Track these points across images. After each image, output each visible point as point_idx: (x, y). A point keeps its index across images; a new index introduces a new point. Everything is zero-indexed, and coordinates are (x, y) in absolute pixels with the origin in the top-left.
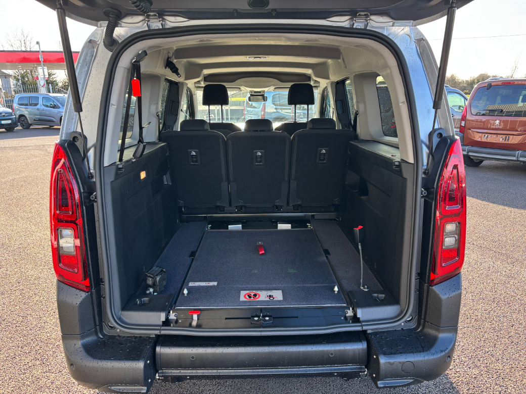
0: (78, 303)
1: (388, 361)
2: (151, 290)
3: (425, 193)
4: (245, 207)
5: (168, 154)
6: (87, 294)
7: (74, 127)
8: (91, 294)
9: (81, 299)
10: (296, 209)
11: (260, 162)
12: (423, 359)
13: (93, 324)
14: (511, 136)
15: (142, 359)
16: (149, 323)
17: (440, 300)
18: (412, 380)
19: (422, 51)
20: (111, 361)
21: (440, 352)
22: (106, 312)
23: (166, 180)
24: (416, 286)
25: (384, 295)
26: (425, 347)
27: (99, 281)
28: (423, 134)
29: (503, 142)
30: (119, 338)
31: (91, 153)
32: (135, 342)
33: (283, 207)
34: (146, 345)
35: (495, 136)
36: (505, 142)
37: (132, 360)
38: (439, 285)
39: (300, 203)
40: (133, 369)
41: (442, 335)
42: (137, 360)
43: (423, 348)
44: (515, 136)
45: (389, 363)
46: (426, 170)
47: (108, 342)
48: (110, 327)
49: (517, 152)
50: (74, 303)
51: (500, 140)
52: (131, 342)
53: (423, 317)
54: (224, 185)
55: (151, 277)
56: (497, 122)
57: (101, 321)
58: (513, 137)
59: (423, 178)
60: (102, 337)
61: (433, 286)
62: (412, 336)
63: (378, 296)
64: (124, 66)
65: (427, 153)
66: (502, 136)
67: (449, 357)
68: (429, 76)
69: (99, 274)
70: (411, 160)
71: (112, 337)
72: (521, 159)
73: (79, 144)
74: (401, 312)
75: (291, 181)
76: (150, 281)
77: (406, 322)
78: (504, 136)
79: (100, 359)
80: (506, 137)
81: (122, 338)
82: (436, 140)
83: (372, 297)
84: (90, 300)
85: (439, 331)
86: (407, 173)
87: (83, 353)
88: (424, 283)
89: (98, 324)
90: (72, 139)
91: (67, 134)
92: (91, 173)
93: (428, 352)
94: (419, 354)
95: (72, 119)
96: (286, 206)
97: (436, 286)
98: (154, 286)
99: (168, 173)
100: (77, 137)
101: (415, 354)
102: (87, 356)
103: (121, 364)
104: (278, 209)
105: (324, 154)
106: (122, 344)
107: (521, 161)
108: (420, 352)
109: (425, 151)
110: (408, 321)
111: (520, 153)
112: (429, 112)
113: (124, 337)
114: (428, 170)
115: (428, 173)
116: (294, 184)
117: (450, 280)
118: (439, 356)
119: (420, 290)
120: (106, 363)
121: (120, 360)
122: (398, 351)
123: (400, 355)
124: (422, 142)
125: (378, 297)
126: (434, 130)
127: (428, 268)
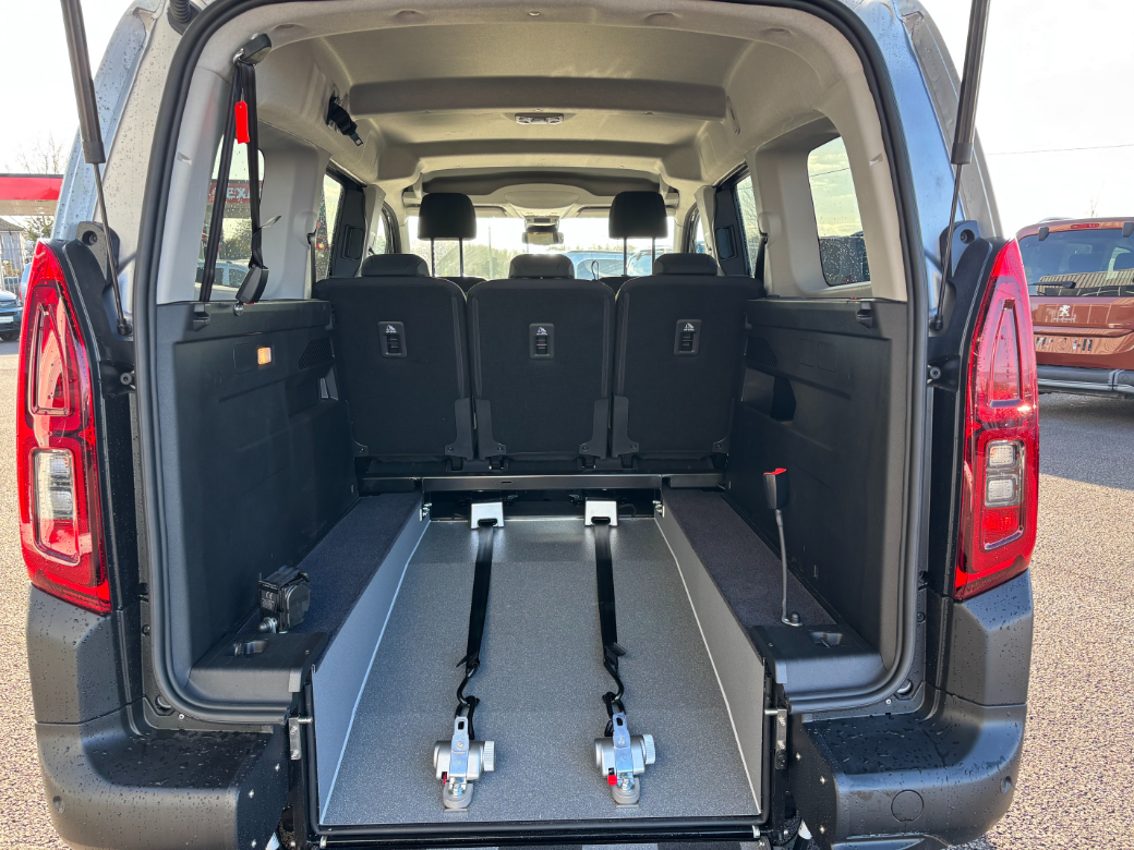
0: (79, 641)
1: (857, 789)
2: (272, 623)
3: (935, 373)
4: (511, 460)
5: (330, 327)
6: (102, 619)
7: (89, 212)
8: (114, 622)
9: (85, 632)
10: (629, 464)
11: (546, 351)
12: (945, 783)
13: (116, 698)
14: (1097, 339)
15: (233, 785)
16: (258, 698)
17: (981, 637)
18: (917, 841)
19: (918, 41)
20: (155, 790)
21: (985, 766)
22: (150, 671)
23: (327, 389)
24: (918, 606)
25: (839, 635)
26: (947, 755)
27: (135, 591)
28: (928, 238)
29: (1079, 353)
30: (181, 737)
31: (127, 276)
32: (219, 745)
33: (597, 461)
34: (248, 752)
35: (1061, 339)
36: (1083, 353)
37: (209, 787)
38: (978, 598)
39: (635, 449)
40: (210, 810)
41: (988, 725)
42: (220, 787)
43: (943, 757)
44: (1104, 339)
45: (859, 793)
46: (936, 317)
47: (152, 746)
48: (162, 708)
49: (1112, 373)
50: (69, 640)
51: (1073, 347)
52: (210, 746)
53: (938, 684)
54: (462, 407)
55: (271, 591)
56: (1065, 309)
57: (138, 693)
58: (1100, 342)
59: (930, 339)
60: (138, 733)
61: (961, 602)
62: (912, 730)
63: (825, 636)
64: (215, 69)
65: (938, 280)
66: (1077, 338)
67: (1008, 779)
68: (936, 101)
69: (137, 571)
70: (901, 294)
71: (164, 734)
72: (1121, 388)
73: (99, 250)
74: (885, 671)
75: (616, 397)
76: (269, 602)
77: (897, 697)
78: (1081, 340)
79: (128, 784)
80: (1085, 341)
81: (192, 736)
82: (958, 247)
83: (812, 638)
84: (111, 635)
85: (980, 714)
86: (891, 327)
87: (87, 769)
88: (938, 595)
89: (129, 698)
90: (80, 239)
91: (70, 228)
92: (124, 321)
93: (957, 767)
94: (935, 771)
95: (86, 192)
96: (603, 457)
97: (970, 601)
98: (277, 612)
99: (332, 372)
100: (95, 235)
101: (924, 772)
102: (95, 776)
103: (180, 798)
104: (585, 463)
105: (692, 333)
106: (187, 750)
107: (1120, 393)
108: (936, 766)
109: (933, 276)
110: (902, 694)
111: (1117, 374)
112: (939, 182)
113: (196, 733)
114: (942, 319)
115: (942, 324)
116: (622, 405)
117: (1005, 586)
118: (985, 776)
119: (930, 616)
120: (143, 795)
121: (177, 787)
122: (880, 764)
123: (886, 774)
124: (927, 254)
125: (825, 639)
126: (953, 225)
127: (948, 556)
